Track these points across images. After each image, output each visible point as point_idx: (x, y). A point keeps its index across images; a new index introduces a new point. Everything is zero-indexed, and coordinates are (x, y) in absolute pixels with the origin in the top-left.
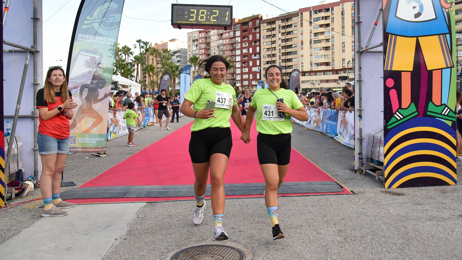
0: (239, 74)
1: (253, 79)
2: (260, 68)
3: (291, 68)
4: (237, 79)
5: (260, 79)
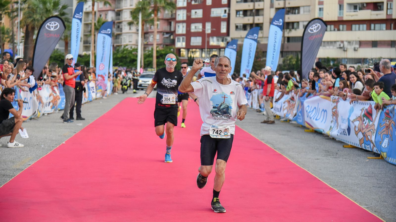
0: (183, 22)
1: (213, 34)
2: (229, 10)
3: (295, 13)
4: (178, 32)
5: (228, 34)
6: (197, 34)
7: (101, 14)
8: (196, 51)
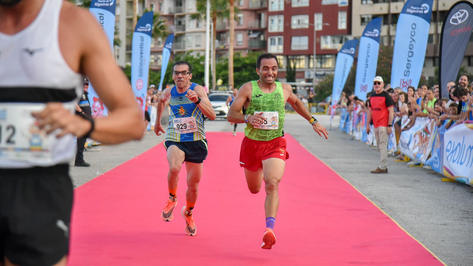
4: (271, 29)
5: (349, 30)
6: (301, 32)
7: (152, 3)
8: (299, 59)
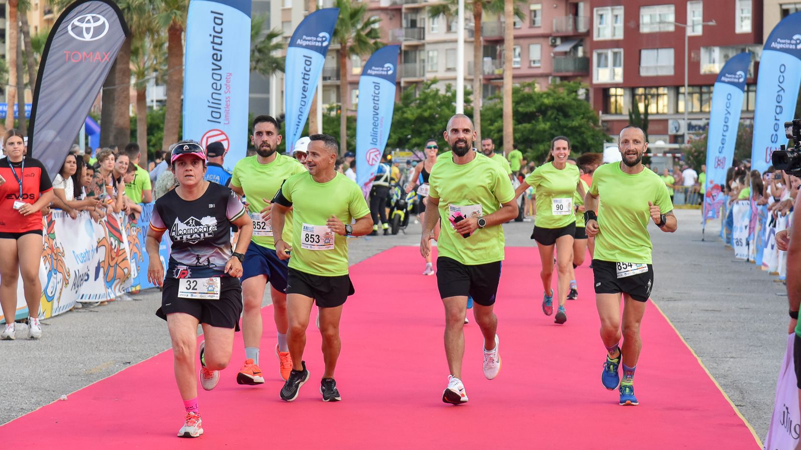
0: (613, 2)
1: (710, 39)
4: (599, 36)
5: (757, 35)
6: (659, 41)
8: (658, 95)
